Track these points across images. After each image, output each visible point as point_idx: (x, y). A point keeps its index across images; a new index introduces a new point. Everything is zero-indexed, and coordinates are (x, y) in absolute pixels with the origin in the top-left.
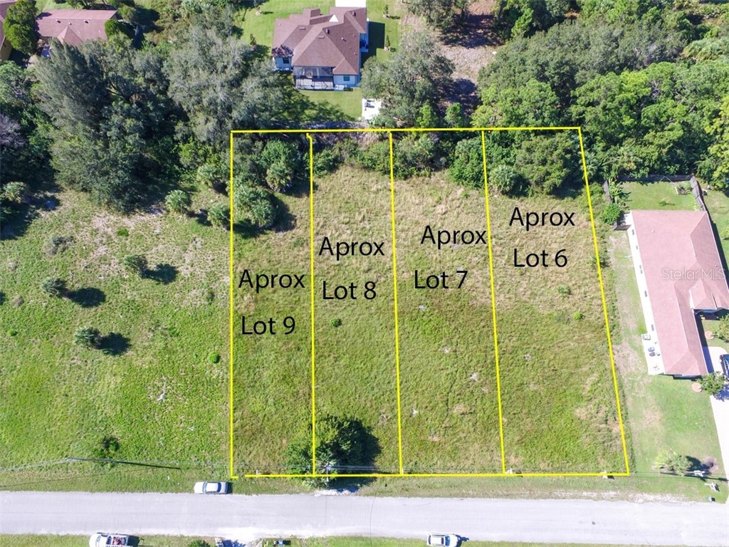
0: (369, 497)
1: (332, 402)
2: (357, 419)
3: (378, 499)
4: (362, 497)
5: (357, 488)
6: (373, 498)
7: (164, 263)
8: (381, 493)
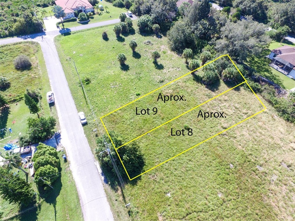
0: (105, 193)
1: (147, 146)
2: (145, 162)
3: (106, 199)
4: (103, 188)
5: (107, 183)
6: (105, 195)
7: (163, 65)
8: (110, 199)
